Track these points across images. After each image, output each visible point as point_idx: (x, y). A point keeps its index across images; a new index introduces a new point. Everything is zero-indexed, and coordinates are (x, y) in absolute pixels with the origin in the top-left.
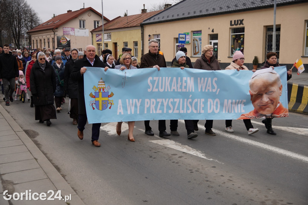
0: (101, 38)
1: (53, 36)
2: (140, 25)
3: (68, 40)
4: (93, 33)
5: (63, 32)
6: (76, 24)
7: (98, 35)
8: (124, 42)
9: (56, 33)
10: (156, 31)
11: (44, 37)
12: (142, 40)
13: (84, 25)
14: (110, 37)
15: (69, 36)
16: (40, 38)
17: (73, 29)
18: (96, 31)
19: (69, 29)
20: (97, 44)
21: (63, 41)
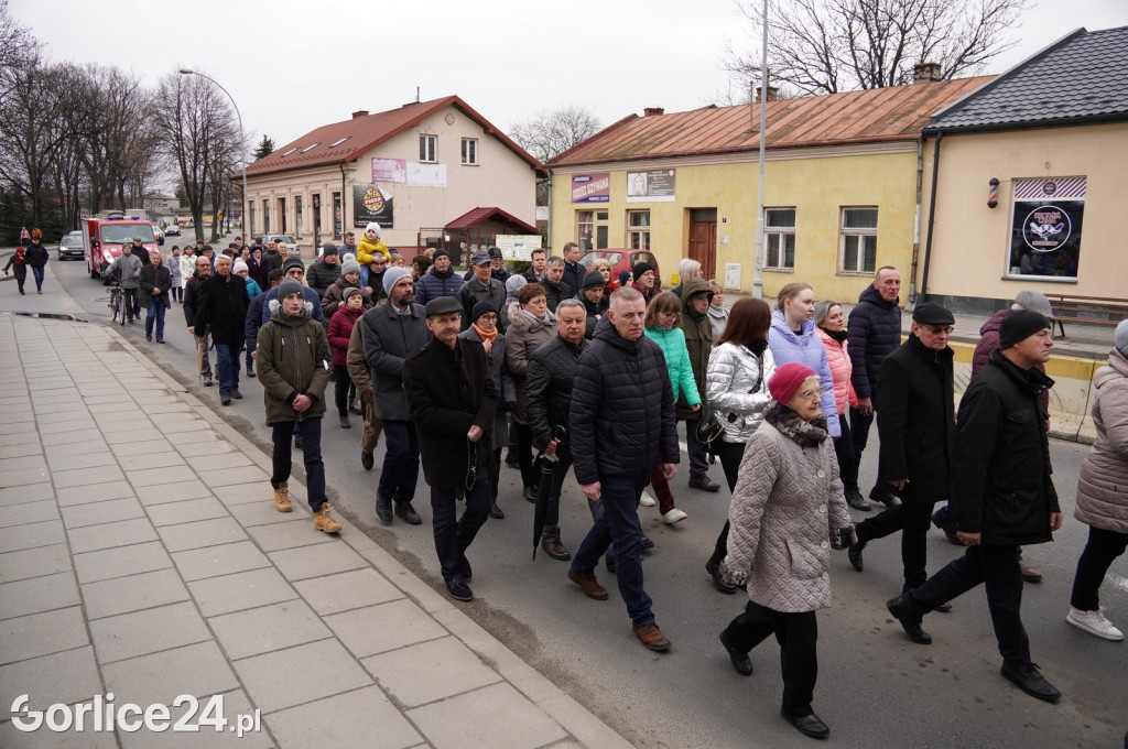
0: (608, 189)
1: (337, 186)
2: (916, 136)
3: (387, 200)
4: (553, 170)
5: (371, 172)
6: (409, 146)
7: (587, 179)
8: (768, 208)
9: (351, 175)
10: (1047, 166)
11: (297, 190)
13: (432, 152)
14: (669, 184)
15: (389, 185)
16: (279, 194)
17: (401, 163)
19: (391, 162)
20: (577, 211)
21: (372, 201)
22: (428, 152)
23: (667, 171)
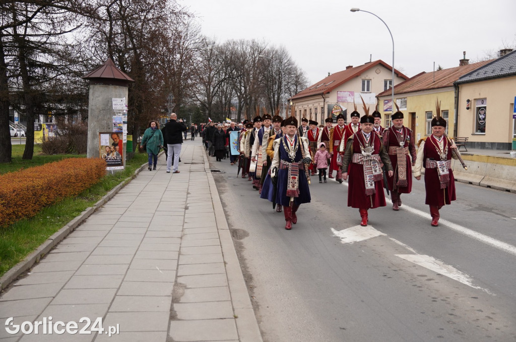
0: (391, 106)
1: (322, 104)
2: (453, 85)
3: (344, 110)
4: (380, 98)
5: (336, 98)
6: (357, 85)
7: (387, 102)
8: (426, 112)
9: (327, 100)
10: (480, 94)
11: (310, 106)
12: (455, 108)
13: (368, 87)
14: (405, 103)
15: (345, 103)
16: (304, 108)
17: (352, 93)
18: (384, 96)
19: (346, 93)
20: (385, 114)
21: (337, 111)
22: (366, 87)
23: (405, 98)
